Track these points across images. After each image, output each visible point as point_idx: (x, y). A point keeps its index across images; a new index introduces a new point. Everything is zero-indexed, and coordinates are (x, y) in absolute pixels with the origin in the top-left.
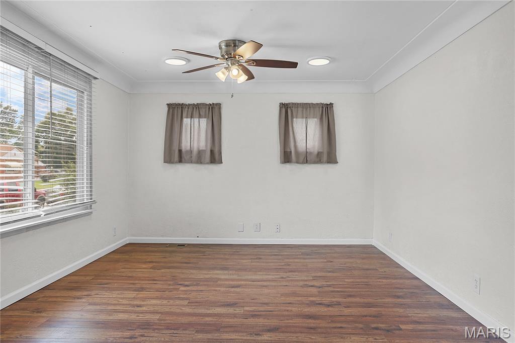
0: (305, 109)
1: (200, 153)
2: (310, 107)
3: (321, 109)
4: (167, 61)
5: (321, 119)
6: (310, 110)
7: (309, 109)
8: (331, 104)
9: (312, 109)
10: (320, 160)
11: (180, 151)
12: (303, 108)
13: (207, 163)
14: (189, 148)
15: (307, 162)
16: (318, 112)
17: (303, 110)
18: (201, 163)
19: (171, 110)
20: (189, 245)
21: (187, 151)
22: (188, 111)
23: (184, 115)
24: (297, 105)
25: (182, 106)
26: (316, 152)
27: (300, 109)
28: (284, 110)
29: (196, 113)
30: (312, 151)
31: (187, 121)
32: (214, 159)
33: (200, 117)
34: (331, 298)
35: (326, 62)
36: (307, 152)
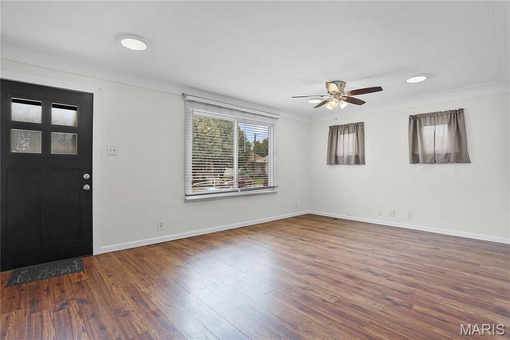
0: (433, 118)
1: (349, 158)
2: (438, 116)
3: (449, 115)
4: (309, 102)
5: (450, 124)
6: (438, 118)
7: (436, 117)
8: (461, 110)
9: (440, 116)
10: (449, 161)
11: (336, 157)
12: (431, 116)
13: (353, 164)
14: (342, 154)
15: (435, 162)
16: (446, 119)
17: (431, 119)
18: (350, 164)
19: (331, 131)
20: (341, 219)
21: (340, 157)
22: (341, 130)
23: (339, 132)
24: (424, 116)
25: (337, 127)
26: (444, 153)
27: (428, 119)
28: (412, 121)
29: (346, 131)
30: (440, 152)
31: (341, 137)
32: (359, 161)
33: (349, 133)
34: (390, 271)
35: (423, 78)
36: (435, 154)
